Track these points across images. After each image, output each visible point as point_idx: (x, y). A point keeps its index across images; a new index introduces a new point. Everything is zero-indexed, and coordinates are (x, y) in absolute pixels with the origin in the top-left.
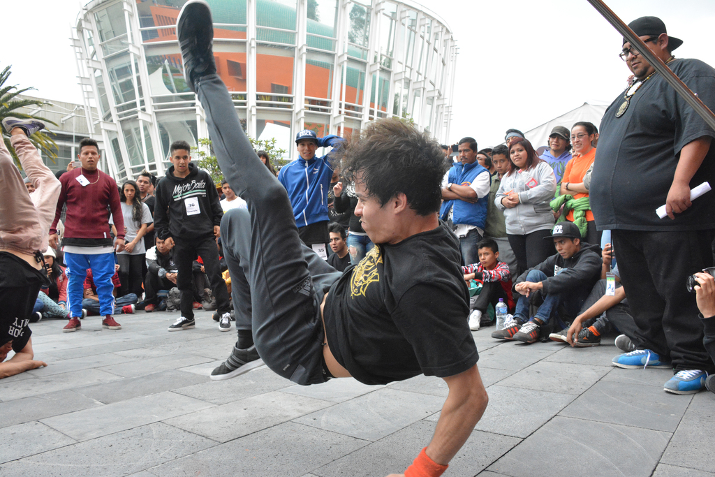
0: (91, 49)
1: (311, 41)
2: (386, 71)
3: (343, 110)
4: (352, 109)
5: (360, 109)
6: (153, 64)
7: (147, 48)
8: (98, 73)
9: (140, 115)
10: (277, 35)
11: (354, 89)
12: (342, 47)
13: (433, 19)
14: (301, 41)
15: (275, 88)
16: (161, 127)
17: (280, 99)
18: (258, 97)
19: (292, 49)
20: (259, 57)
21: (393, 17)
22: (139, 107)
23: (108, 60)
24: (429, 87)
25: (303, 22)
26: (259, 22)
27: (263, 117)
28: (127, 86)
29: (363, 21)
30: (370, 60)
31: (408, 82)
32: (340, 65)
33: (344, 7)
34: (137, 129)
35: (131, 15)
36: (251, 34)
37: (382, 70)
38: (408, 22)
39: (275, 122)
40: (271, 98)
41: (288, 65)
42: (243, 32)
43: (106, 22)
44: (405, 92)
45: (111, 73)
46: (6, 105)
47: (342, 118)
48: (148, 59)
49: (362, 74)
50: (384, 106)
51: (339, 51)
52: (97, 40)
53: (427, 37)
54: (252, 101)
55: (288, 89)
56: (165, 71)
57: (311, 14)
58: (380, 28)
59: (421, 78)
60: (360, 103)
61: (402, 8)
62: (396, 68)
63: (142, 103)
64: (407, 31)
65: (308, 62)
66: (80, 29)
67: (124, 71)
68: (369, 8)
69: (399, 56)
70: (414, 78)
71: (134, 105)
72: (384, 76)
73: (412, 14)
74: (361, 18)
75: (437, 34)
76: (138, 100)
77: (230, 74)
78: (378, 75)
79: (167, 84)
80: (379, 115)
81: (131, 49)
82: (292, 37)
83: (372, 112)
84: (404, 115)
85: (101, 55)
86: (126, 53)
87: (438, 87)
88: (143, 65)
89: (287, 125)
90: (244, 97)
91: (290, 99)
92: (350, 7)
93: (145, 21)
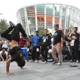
0: (19, 17)
1: (55, 13)
2: (69, 18)
3: (61, 25)
4: (63, 25)
5: (64, 25)
6: (29, 19)
7: (28, 16)
8: (20, 20)
9: (26, 27)
10: (50, 13)
11: (63, 22)
12: (61, 15)
13: (77, 9)
14: (54, 14)
15: (49, 22)
16: (30, 29)
17: (50, 24)
18: (46, 24)
19: (52, 15)
20: (47, 17)
21: (70, 9)
22: (26, 26)
23: (21, 18)
24: (77, 21)
25: (54, 11)
26: (46, 11)
27: (47, 27)
28: (24, 22)
29: (65, 10)
30: (66, 17)
31: (73, 20)
32: (61, 18)
33: (61, 7)
34: (26, 29)
35: (25, 11)
36: (45, 13)
37: (68, 18)
38: (73, 9)
39: (49, 28)
40: (49, 24)
41: (52, 18)
42: (44, 13)
43: (21, 12)
44: (72, 22)
45: (22, 20)
46: (6, 26)
47: (61, 27)
48: (28, 18)
49: (65, 19)
50: (69, 25)
51: (60, 15)
52: (20, 15)
53: (76, 12)
54: (45, 24)
55: (51, 22)
56: (31, 20)
57: (56, 9)
58: (68, 11)
59: (76, 19)
60: (64, 24)
61: (72, 7)
62: (71, 18)
63: (27, 25)
64: (73, 11)
65: (55, 17)
66: (17, 13)
67: (24, 20)
68: (66, 7)
69: (71, 16)
70: (74, 19)
71: (26, 25)
72: (69, 19)
73: (74, 8)
74: (64, 10)
75: (78, 11)
76: (26, 24)
77: (42, 20)
78: (68, 19)
79: (31, 22)
80: (68, 26)
81: (25, 16)
82: (52, 13)
83: (67, 26)
84: (73, 26)
85: (20, 17)
86: (24, 17)
87: (79, 21)
88: (27, 19)
89: (51, 28)
90: (44, 24)
91: (52, 24)
92: (62, 8)
93: (28, 12)
